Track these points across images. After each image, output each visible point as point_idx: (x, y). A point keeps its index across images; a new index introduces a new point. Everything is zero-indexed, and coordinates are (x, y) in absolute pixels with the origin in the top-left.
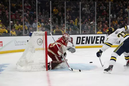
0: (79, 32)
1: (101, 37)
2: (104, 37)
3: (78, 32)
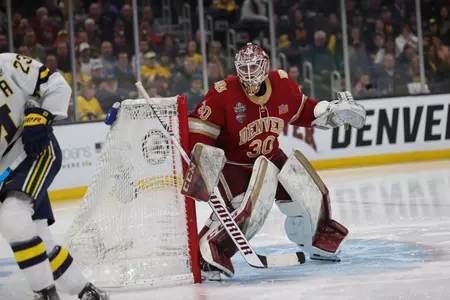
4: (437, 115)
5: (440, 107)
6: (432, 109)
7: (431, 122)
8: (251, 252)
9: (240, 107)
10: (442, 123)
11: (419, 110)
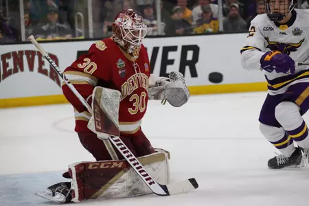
0: (87, 28)
1: (185, 49)
2: (196, 49)
3: (80, 27)
4: (171, 55)
5: (174, 48)
6: (167, 50)
7: (166, 62)
8: (153, 183)
9: (121, 63)
10: (175, 62)
11: (156, 50)
